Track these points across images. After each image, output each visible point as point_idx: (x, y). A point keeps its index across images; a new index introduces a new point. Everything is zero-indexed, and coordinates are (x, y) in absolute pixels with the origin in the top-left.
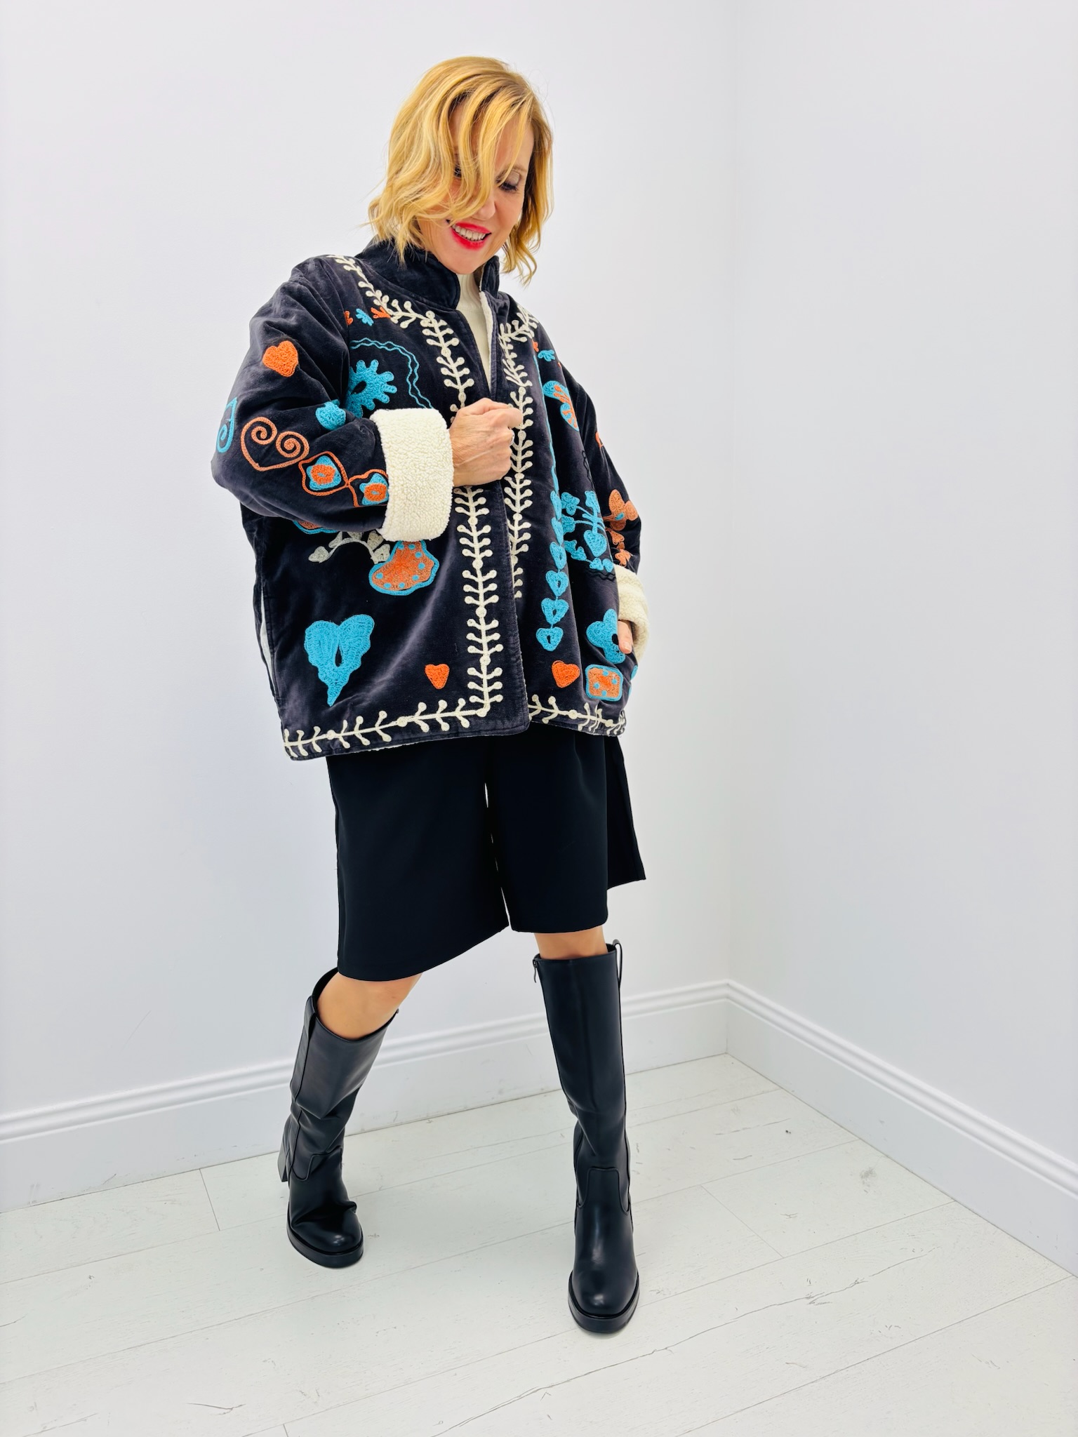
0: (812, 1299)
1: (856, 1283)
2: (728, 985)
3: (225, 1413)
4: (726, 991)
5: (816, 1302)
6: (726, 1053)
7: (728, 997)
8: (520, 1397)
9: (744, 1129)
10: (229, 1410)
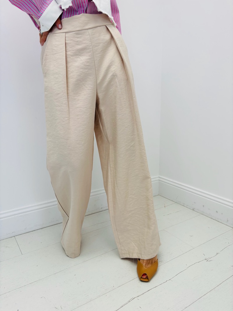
0: (207, 260)
1: (217, 254)
2: (159, 177)
4: (158, 179)
5: (209, 260)
6: (158, 195)
7: (159, 180)
8: (129, 301)
9: (170, 214)
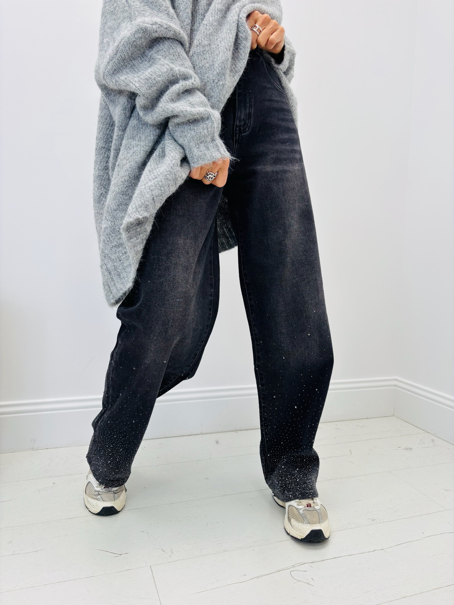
2: (397, 380)
3: (117, 557)
4: (395, 383)
6: (393, 416)
7: (396, 386)
10: (120, 555)
